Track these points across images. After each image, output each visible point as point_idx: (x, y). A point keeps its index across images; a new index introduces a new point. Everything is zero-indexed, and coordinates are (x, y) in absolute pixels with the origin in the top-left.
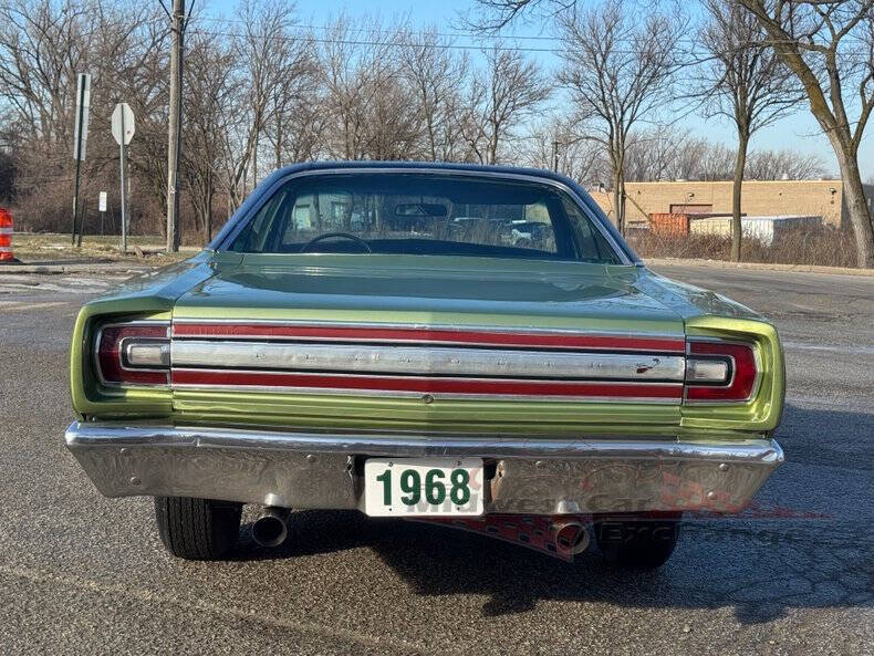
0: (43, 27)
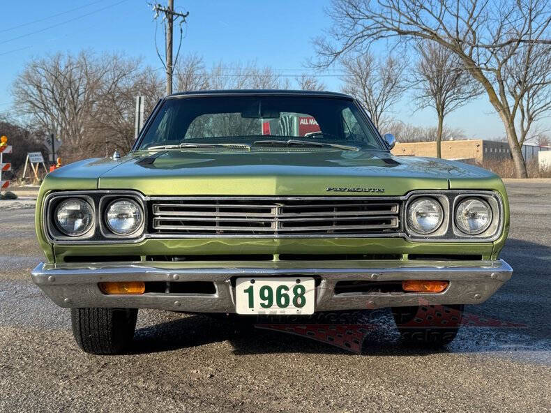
0: (56, 75)
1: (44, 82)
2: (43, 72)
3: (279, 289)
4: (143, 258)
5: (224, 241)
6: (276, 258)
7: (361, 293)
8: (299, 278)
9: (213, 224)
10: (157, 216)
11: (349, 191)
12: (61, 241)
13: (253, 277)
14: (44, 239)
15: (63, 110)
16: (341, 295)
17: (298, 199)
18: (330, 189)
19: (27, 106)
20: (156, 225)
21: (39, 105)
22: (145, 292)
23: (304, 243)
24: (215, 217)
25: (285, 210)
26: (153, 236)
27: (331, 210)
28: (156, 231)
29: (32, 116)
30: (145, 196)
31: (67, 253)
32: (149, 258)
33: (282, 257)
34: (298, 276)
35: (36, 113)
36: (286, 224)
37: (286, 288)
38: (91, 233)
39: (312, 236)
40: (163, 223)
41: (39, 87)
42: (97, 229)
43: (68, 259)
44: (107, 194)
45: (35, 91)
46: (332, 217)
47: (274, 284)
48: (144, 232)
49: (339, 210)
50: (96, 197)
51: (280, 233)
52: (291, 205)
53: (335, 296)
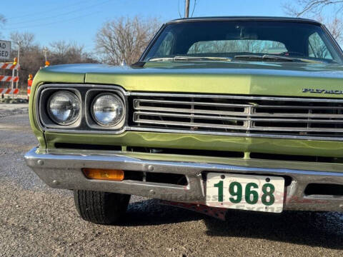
1: (113, 35)
2: (113, 28)
3: (249, 185)
4: (124, 148)
5: (197, 137)
6: (246, 156)
7: (332, 196)
8: (269, 177)
9: (188, 120)
10: (137, 111)
11: (326, 93)
12: (51, 129)
13: (223, 173)
14: (36, 126)
15: (123, 52)
16: (311, 197)
17: (272, 99)
18: (306, 90)
19: (103, 49)
20: (136, 119)
21: (110, 48)
22: (124, 179)
23: (275, 143)
24: (190, 114)
25: (258, 110)
26: (132, 128)
27: (306, 111)
28: (135, 125)
29: (106, 55)
30: (126, 91)
31: (57, 140)
32: (129, 149)
33: (253, 155)
34: (268, 175)
35: (108, 53)
36: (258, 124)
37: (256, 186)
38: (78, 124)
39: (284, 136)
40: (142, 117)
41: (110, 38)
42: (83, 120)
43: (58, 145)
44: (92, 88)
45: (108, 39)
46: (307, 118)
47: (244, 181)
48: (124, 125)
49: (314, 112)
50: (83, 90)
51: (251, 132)
52: (265, 105)
53: (305, 197)
